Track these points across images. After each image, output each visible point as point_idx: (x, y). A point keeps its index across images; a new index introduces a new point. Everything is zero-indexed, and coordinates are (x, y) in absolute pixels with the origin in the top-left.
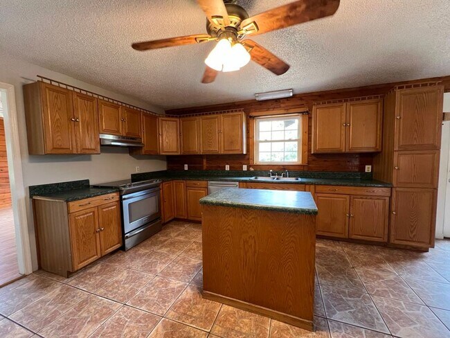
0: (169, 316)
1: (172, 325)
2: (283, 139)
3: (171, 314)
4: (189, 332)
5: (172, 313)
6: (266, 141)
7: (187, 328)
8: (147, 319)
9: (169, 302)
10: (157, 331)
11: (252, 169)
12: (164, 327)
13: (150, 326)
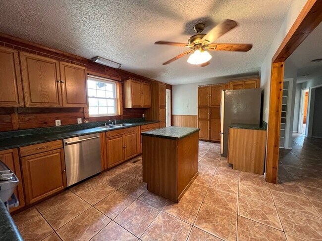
0: (192, 222)
1: (199, 219)
2: (104, 97)
3: (191, 221)
4: (203, 211)
5: (189, 220)
6: (93, 97)
7: (201, 211)
8: (195, 237)
9: (179, 223)
10: (204, 228)
11: (86, 122)
12: (200, 224)
13: (200, 233)
